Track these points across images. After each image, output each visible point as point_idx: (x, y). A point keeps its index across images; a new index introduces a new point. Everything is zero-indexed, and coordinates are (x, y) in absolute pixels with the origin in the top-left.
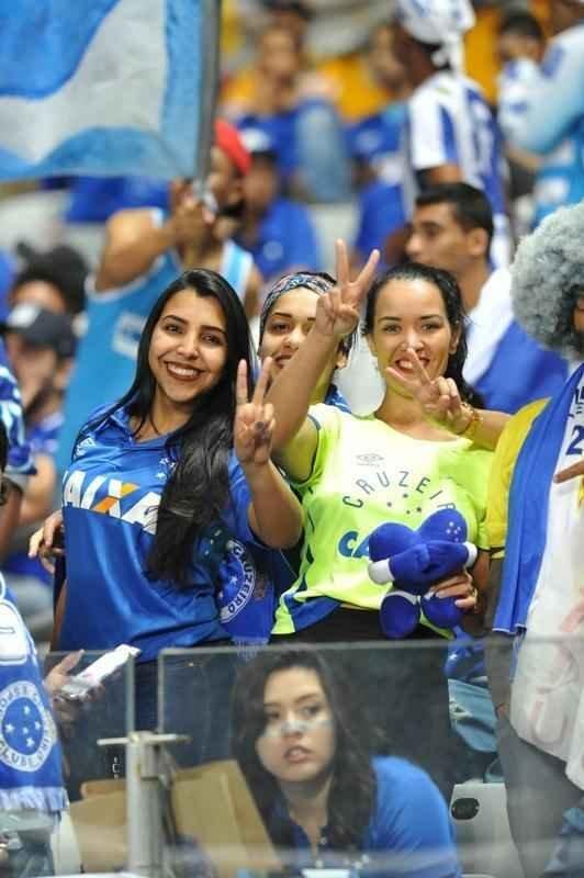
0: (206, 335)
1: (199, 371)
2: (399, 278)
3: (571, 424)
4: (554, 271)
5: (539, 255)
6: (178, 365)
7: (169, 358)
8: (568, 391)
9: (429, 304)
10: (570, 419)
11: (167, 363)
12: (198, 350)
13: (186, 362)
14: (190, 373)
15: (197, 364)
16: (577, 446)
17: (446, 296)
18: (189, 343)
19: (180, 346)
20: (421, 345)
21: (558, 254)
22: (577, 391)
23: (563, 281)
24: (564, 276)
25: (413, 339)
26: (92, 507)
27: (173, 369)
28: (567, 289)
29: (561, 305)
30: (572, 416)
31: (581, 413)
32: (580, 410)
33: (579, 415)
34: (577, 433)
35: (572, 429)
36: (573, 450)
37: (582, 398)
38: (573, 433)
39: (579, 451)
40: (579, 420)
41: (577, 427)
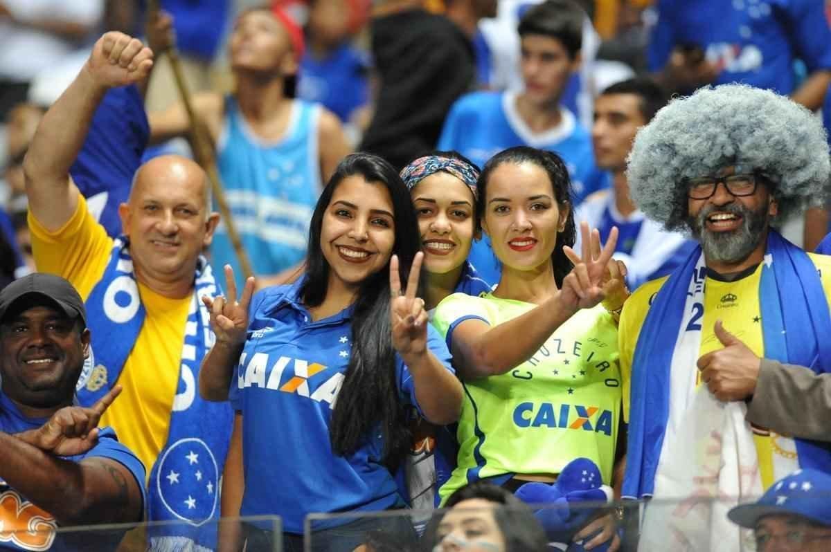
0: (375, 218)
1: (369, 254)
2: (508, 161)
3: (690, 302)
4: (667, 164)
5: (652, 148)
6: (349, 248)
7: (340, 242)
8: (686, 271)
9: (536, 185)
10: (689, 296)
11: (338, 246)
12: (367, 233)
13: (357, 245)
14: (362, 255)
15: (367, 247)
16: (697, 322)
17: (553, 177)
18: (360, 227)
19: (351, 230)
20: (529, 225)
21: (670, 148)
22: (696, 271)
23: (675, 173)
24: (676, 169)
25: (522, 219)
26: (280, 387)
27: (345, 252)
28: (679, 180)
29: (675, 194)
30: (691, 294)
31: (699, 291)
32: (699, 289)
33: (698, 293)
34: (696, 310)
35: (692, 306)
36: (692, 327)
37: (700, 278)
38: (692, 311)
39: (698, 327)
40: (699, 298)
41: (697, 305)
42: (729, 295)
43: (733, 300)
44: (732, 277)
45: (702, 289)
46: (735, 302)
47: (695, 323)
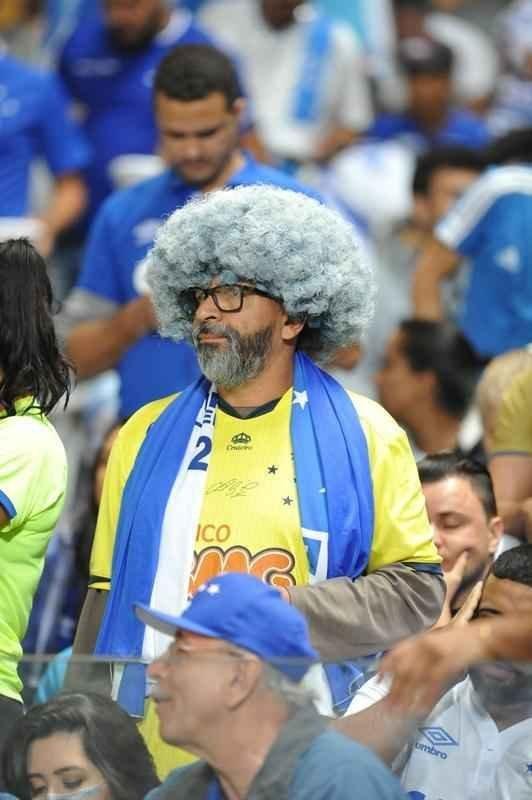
10: (196, 426)
22: (208, 397)
30: (199, 424)
31: (209, 422)
32: (208, 419)
33: (206, 424)
34: (203, 446)
35: (197, 439)
36: (197, 465)
37: (211, 405)
38: (198, 446)
39: (204, 467)
40: (206, 430)
41: (204, 439)
42: (242, 434)
43: (246, 441)
44: (248, 413)
45: (212, 419)
46: (249, 444)
47: (201, 461)
